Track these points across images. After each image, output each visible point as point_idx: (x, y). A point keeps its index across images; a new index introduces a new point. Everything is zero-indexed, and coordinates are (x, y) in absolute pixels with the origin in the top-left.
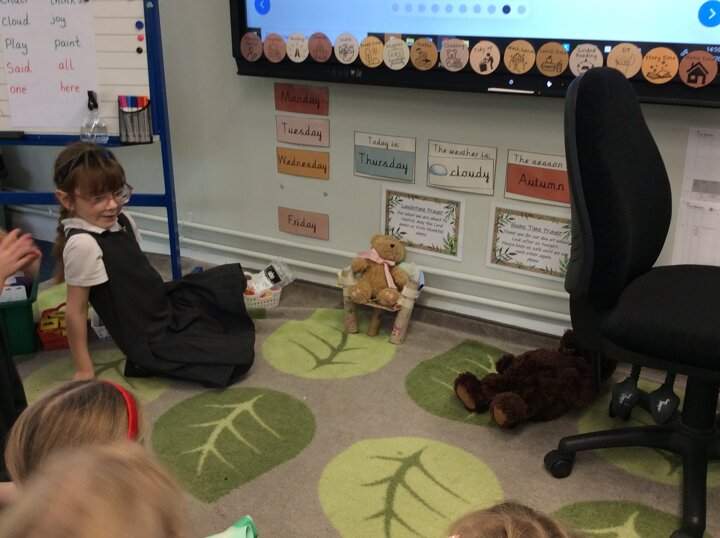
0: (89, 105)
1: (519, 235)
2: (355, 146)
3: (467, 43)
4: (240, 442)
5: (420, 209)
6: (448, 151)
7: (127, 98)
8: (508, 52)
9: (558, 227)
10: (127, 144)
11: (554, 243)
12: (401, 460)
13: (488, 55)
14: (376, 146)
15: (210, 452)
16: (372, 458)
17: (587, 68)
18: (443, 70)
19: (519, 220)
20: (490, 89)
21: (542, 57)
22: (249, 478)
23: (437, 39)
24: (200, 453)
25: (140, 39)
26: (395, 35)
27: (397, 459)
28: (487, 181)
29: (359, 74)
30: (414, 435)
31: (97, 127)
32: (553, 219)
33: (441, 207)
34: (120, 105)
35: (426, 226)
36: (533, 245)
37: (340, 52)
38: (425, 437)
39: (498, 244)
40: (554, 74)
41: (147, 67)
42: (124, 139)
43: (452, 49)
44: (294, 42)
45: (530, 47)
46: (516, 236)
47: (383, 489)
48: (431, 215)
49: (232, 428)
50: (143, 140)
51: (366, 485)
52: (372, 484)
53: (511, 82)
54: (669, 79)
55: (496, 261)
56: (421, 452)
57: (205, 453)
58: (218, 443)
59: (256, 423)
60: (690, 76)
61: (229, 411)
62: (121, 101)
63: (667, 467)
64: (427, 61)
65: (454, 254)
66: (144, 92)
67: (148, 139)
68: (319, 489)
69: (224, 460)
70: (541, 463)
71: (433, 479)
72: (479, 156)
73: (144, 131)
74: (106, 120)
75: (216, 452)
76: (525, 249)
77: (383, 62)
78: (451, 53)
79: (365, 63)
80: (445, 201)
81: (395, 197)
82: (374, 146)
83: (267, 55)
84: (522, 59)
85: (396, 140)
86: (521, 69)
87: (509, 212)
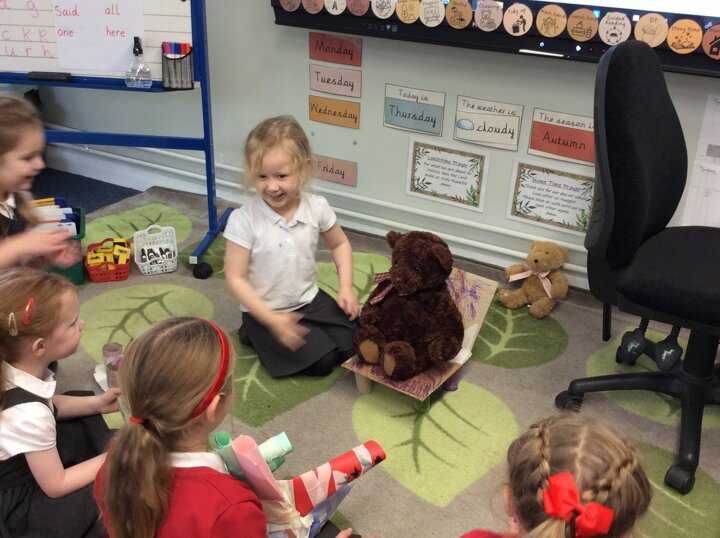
0: (134, 50)
1: (540, 189)
2: (386, 98)
3: (501, 5)
5: (446, 161)
6: (476, 107)
7: (170, 44)
8: (541, 16)
9: (577, 184)
10: (170, 89)
11: (573, 199)
13: (521, 17)
14: (406, 99)
15: (253, 382)
17: (615, 35)
18: (477, 29)
19: (540, 175)
20: (521, 51)
21: (573, 22)
24: (244, 383)
28: (512, 137)
29: (395, 29)
32: (573, 176)
33: (466, 160)
34: (164, 51)
35: (450, 178)
36: (552, 200)
37: (377, 7)
39: (518, 197)
40: (584, 39)
41: (190, 15)
42: (167, 85)
43: (487, 9)
45: (562, 12)
46: (536, 191)
48: (456, 168)
50: (185, 87)
53: (542, 44)
54: (692, 50)
55: (516, 213)
57: (248, 382)
58: (260, 374)
60: (712, 48)
62: (165, 47)
63: (666, 409)
64: (462, 20)
65: (476, 205)
66: (186, 39)
67: (190, 86)
69: (265, 390)
70: (553, 402)
71: (455, 413)
73: (186, 77)
74: (150, 65)
75: (258, 382)
76: (544, 203)
77: (419, 19)
78: (486, 13)
79: (401, 18)
80: (470, 155)
81: (422, 148)
82: (404, 98)
83: (305, 6)
84: (554, 24)
85: (426, 94)
86: (552, 32)
87: (531, 167)
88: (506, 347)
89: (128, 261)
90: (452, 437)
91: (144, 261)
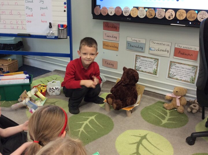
0: (49, 26)
2: (127, 41)
3: (164, 10)
4: (91, 128)
5: (146, 61)
6: (156, 43)
7: (60, 25)
8: (178, 13)
9: (190, 67)
10: (60, 38)
11: (189, 72)
12: (140, 137)
13: (171, 14)
15: (82, 131)
16: (131, 135)
17: (203, 18)
18: (157, 18)
19: (177, 65)
20: (171, 24)
21: (189, 15)
22: (94, 139)
23: (155, 9)
24: (79, 131)
25: (65, 8)
26: (142, 7)
27: (139, 136)
28: (168, 53)
29: (130, 19)
30: (144, 129)
31: (51, 33)
32: (189, 65)
34: (58, 27)
35: (147, 66)
36: (182, 73)
37: (125, 12)
38: (147, 130)
39: (170, 72)
40: (192, 20)
41: (67, 16)
42: (59, 37)
43: (160, 12)
44: (110, 9)
45: (185, 12)
46: (176, 70)
47: (135, 146)
48: (149, 63)
49: (88, 124)
50: (64, 38)
51: (130, 144)
52: (132, 144)
53: (178, 22)
55: (169, 77)
56: (146, 135)
57: (81, 131)
58: (85, 128)
59: (96, 122)
61: (88, 119)
62: (59, 26)
64: (152, 15)
65: (156, 75)
66: (65, 23)
67: (66, 37)
68: (116, 144)
69: (86, 134)
71: (151, 144)
72: (166, 45)
73: (65, 35)
74: (54, 31)
75: (84, 131)
76: (179, 74)
77: (138, 16)
78: (160, 13)
79: (132, 16)
80: (154, 59)
81: (138, 57)
82: (133, 41)
83: (102, 13)
84: (182, 15)
85: (139, 40)
86: (182, 18)
87: (174, 62)
88: (167, 121)
89: (45, 91)
90: (150, 152)
91: (50, 91)
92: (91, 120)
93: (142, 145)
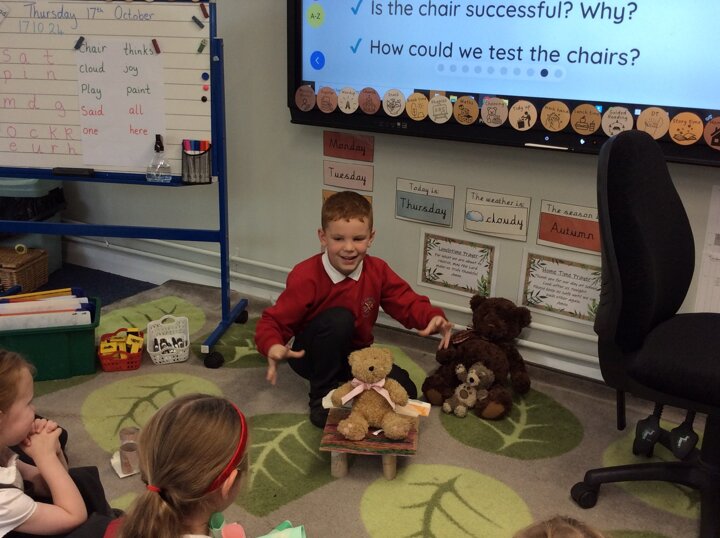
0: (156, 146)
1: (550, 279)
2: (397, 191)
3: (506, 102)
4: (286, 463)
5: (457, 252)
6: (485, 199)
7: (191, 142)
8: (545, 112)
9: (588, 273)
10: (189, 184)
11: (583, 288)
12: (438, 485)
13: (526, 113)
14: (416, 192)
15: (260, 471)
17: (618, 128)
18: (484, 125)
19: (550, 265)
20: (526, 144)
21: (576, 117)
22: (296, 496)
23: (478, 97)
25: (205, 89)
26: (440, 92)
27: (433, 484)
28: (521, 228)
29: (405, 126)
30: (449, 464)
32: (583, 266)
33: (476, 251)
34: (184, 148)
35: (461, 268)
36: (562, 290)
37: (388, 106)
38: (459, 466)
39: (529, 287)
40: (588, 132)
41: (210, 114)
42: (185, 179)
43: (493, 106)
44: (346, 96)
45: (566, 108)
46: (547, 281)
47: (420, 513)
48: (466, 258)
49: (279, 450)
50: (203, 181)
51: (404, 508)
52: (411, 507)
53: (547, 138)
54: (694, 141)
55: (527, 303)
56: (455, 479)
57: (255, 471)
58: (268, 463)
59: (301, 445)
60: (713, 140)
61: (276, 434)
62: (185, 144)
63: (686, 502)
64: (469, 116)
66: (206, 136)
67: (207, 180)
68: (361, 508)
69: (272, 479)
70: (568, 494)
71: (467, 505)
72: (514, 205)
73: (205, 172)
74: (171, 161)
75: (264, 470)
76: (554, 293)
77: (428, 116)
78: (491, 110)
79: (411, 116)
80: (480, 246)
81: (433, 240)
83: (320, 106)
84: (557, 118)
85: (436, 187)
86: (556, 127)
87: (540, 257)
88: (520, 438)
89: (140, 350)
90: (464, 530)
91: (156, 350)
92: (285, 438)
93: (442, 510)
